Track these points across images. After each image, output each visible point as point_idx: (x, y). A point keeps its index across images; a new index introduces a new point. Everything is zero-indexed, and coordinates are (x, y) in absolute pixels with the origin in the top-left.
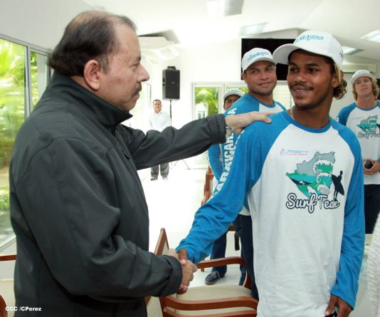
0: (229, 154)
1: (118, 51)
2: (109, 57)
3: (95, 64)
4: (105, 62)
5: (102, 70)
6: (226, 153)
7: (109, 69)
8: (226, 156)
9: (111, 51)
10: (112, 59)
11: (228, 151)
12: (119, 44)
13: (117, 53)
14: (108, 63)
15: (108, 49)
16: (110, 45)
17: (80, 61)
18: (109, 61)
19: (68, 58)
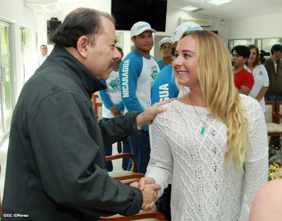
0: (125, 88)
1: (102, 32)
2: (96, 36)
3: (85, 40)
4: (93, 39)
5: (90, 44)
6: (124, 87)
7: (95, 44)
8: (123, 89)
9: (97, 32)
10: (98, 38)
11: (125, 86)
12: (103, 28)
13: (101, 34)
14: (94, 40)
15: (96, 30)
16: (97, 28)
17: (75, 36)
18: (96, 39)
19: (67, 33)
